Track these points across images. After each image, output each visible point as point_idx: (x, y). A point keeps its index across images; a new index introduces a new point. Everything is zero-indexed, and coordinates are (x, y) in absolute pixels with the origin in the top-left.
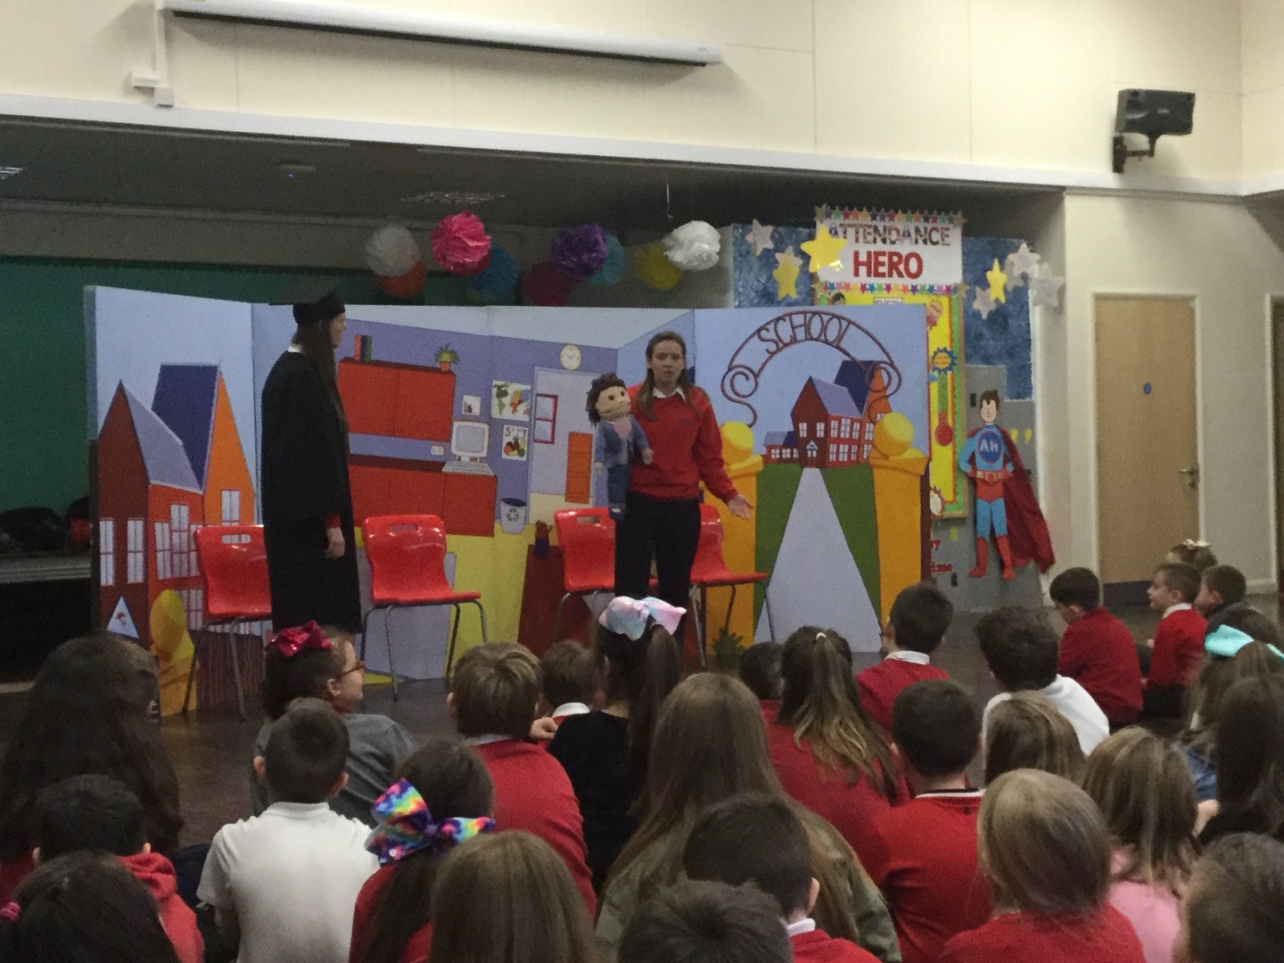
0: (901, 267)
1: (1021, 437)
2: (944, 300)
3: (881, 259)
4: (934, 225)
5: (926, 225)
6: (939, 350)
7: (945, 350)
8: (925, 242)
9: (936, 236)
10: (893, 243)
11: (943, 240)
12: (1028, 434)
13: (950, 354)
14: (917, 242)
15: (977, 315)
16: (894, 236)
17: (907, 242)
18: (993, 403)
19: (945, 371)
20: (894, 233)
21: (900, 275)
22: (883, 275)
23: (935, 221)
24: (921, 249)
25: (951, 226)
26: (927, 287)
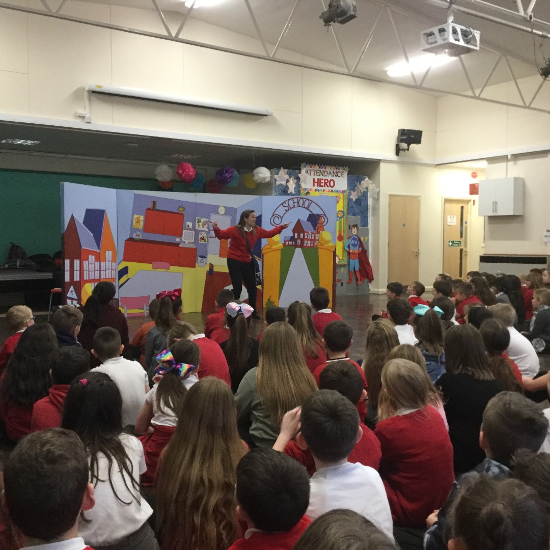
0: (328, 184)
2: (341, 195)
3: (322, 181)
4: (339, 171)
5: (336, 170)
6: (339, 211)
7: (341, 211)
8: (336, 176)
9: (339, 174)
10: (326, 176)
11: (342, 175)
12: (366, 239)
13: (343, 212)
14: (333, 176)
15: (351, 200)
16: (326, 174)
17: (330, 176)
18: (356, 228)
19: (341, 217)
20: (326, 173)
21: (328, 186)
22: (322, 186)
23: (339, 169)
24: (334, 178)
25: (344, 171)
26: (336, 191)
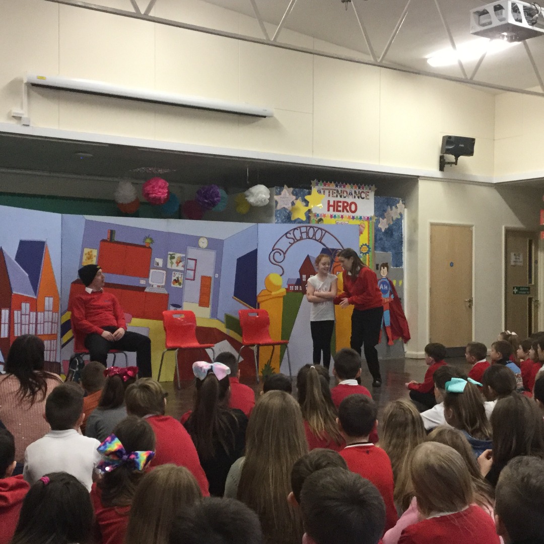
0: (348, 208)
1: (397, 283)
2: (366, 223)
3: (339, 204)
4: (363, 190)
5: (359, 190)
6: (363, 245)
7: (366, 245)
8: (359, 197)
10: (345, 197)
11: (366, 197)
12: (400, 283)
13: (368, 246)
14: (355, 197)
15: (380, 230)
17: (351, 197)
18: (386, 268)
19: (366, 253)
20: (345, 193)
21: (348, 212)
22: (340, 211)
23: (363, 188)
24: (357, 200)
25: (370, 191)
26: (359, 217)
